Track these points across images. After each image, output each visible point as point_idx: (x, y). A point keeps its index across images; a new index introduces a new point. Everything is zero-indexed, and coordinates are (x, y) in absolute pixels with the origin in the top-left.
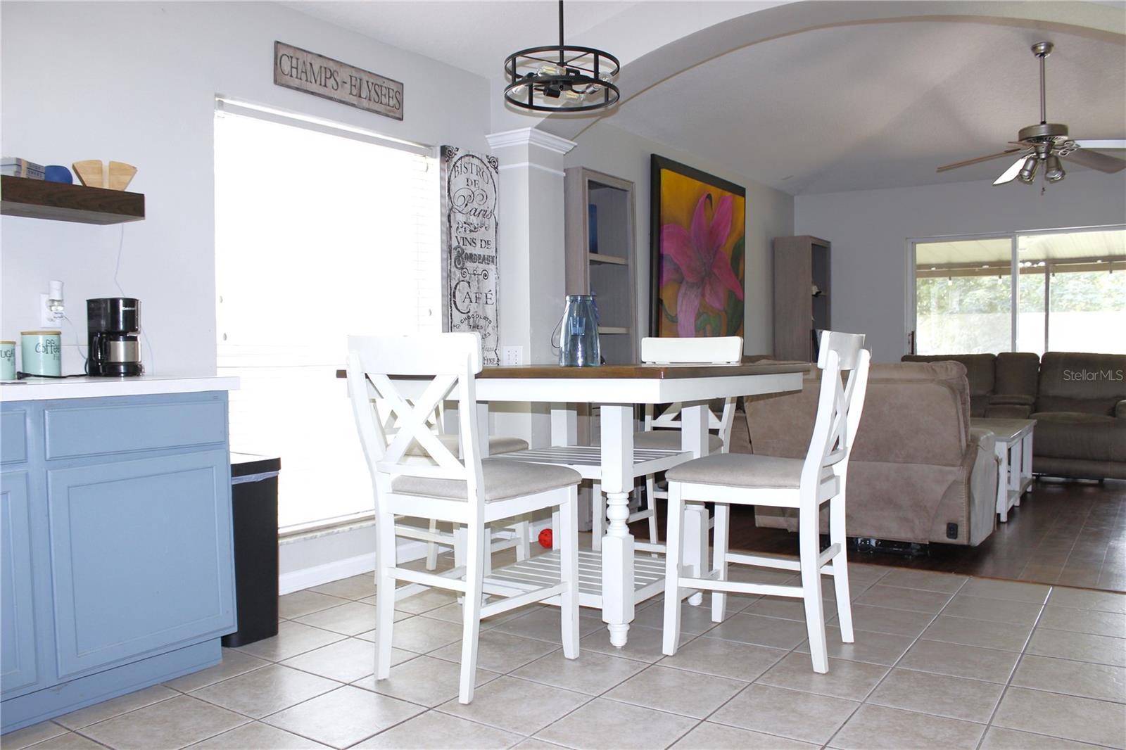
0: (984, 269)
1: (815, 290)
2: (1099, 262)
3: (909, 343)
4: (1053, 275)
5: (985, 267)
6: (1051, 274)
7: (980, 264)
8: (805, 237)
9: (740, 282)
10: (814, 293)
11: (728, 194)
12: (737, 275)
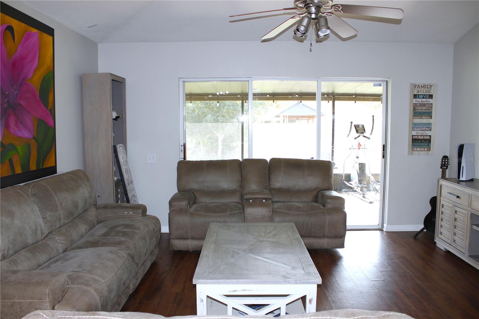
0: (209, 97)
1: (114, 115)
2: (268, 96)
3: (182, 151)
4: (246, 102)
5: (210, 96)
6: (244, 101)
7: (207, 95)
8: (107, 74)
9: (50, 111)
10: (114, 117)
11: (34, 30)
12: (46, 105)
